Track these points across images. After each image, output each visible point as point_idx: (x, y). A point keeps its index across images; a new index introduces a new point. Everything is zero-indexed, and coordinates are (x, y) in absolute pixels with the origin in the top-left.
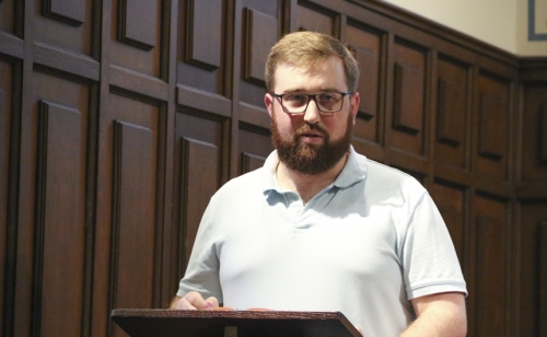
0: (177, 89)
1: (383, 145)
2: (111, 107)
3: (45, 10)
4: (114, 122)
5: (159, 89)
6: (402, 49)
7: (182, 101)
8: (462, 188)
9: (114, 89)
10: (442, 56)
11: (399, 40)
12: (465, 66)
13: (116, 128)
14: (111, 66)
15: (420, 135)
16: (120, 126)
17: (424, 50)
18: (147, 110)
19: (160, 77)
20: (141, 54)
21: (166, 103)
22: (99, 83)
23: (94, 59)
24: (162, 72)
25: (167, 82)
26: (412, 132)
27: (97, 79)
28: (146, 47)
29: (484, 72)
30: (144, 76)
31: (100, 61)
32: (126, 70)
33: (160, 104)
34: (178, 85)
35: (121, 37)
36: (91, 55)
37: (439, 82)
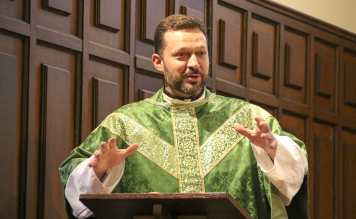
0: (135, 58)
1: (278, 96)
2: (90, 69)
3: (44, 5)
4: (93, 79)
5: (123, 58)
6: (290, 35)
7: (139, 66)
8: (333, 125)
9: (92, 57)
10: (317, 39)
11: (288, 28)
12: (334, 46)
13: (94, 83)
14: (90, 42)
15: (303, 90)
16: (97, 81)
17: (305, 35)
18: (115, 72)
19: (124, 50)
20: (111, 35)
21: (128, 67)
22: (82, 53)
23: (79, 37)
24: (125, 47)
25: (129, 53)
26: (298, 88)
27: (81, 51)
28: (114, 31)
29: (346, 50)
30: (113, 49)
31: (82, 39)
32: (101, 45)
33: (124, 68)
34: (136, 55)
35: (96, 23)
36: (77, 35)
37: (316, 56)
